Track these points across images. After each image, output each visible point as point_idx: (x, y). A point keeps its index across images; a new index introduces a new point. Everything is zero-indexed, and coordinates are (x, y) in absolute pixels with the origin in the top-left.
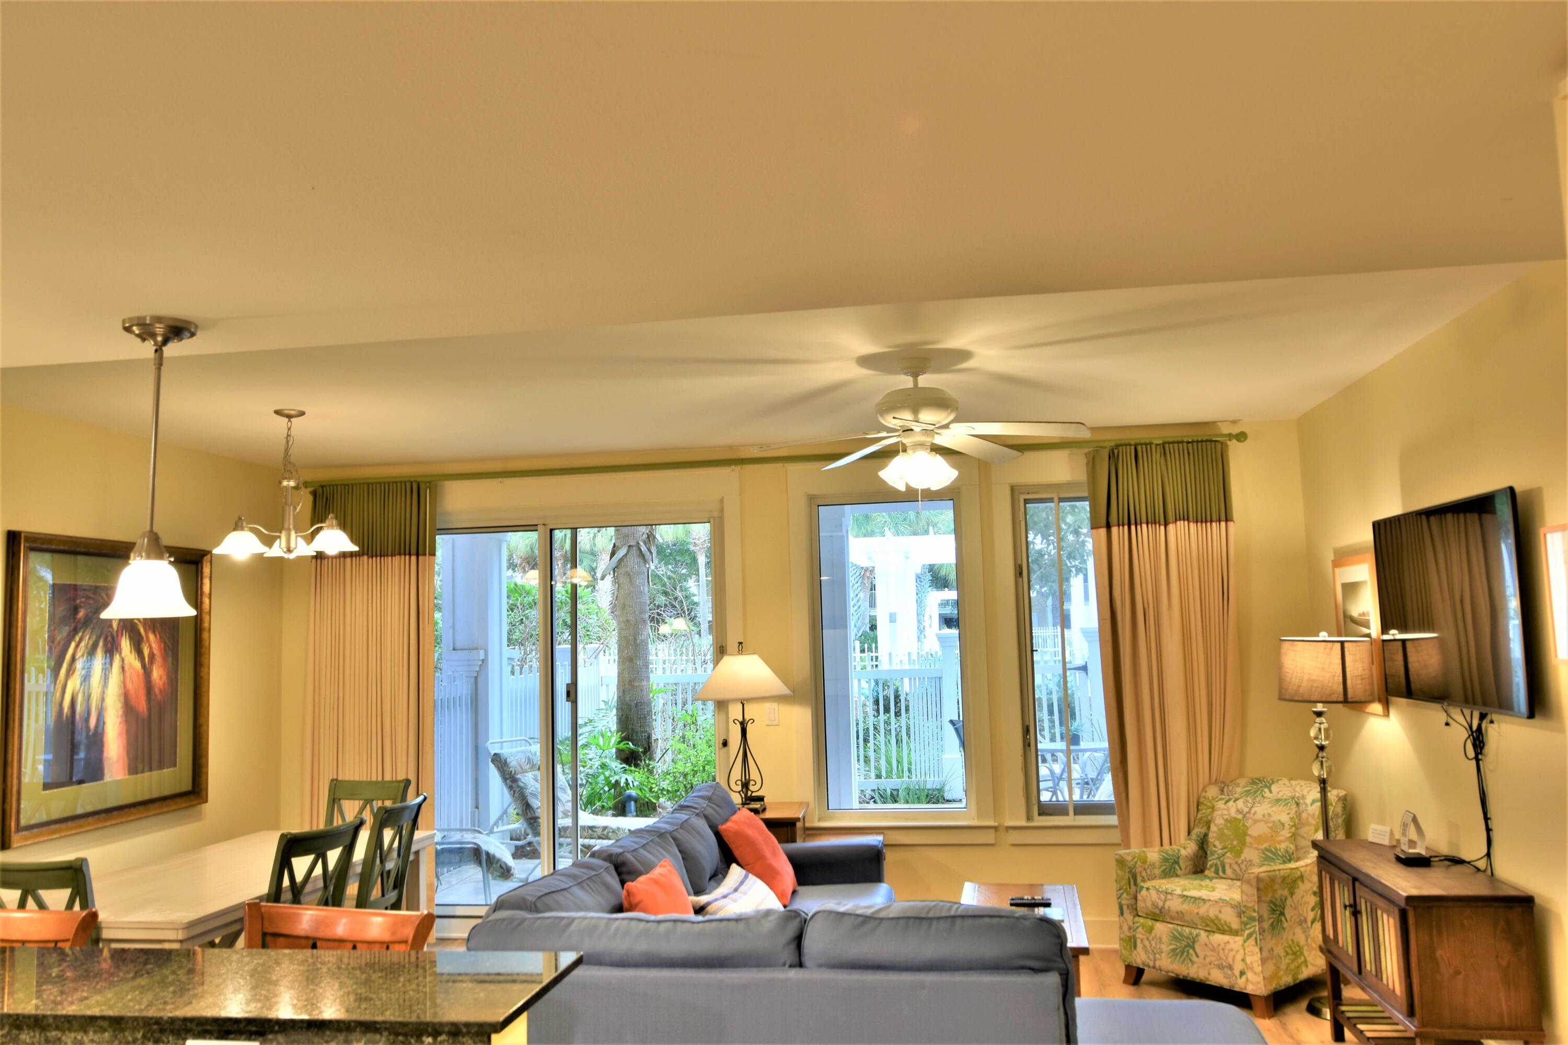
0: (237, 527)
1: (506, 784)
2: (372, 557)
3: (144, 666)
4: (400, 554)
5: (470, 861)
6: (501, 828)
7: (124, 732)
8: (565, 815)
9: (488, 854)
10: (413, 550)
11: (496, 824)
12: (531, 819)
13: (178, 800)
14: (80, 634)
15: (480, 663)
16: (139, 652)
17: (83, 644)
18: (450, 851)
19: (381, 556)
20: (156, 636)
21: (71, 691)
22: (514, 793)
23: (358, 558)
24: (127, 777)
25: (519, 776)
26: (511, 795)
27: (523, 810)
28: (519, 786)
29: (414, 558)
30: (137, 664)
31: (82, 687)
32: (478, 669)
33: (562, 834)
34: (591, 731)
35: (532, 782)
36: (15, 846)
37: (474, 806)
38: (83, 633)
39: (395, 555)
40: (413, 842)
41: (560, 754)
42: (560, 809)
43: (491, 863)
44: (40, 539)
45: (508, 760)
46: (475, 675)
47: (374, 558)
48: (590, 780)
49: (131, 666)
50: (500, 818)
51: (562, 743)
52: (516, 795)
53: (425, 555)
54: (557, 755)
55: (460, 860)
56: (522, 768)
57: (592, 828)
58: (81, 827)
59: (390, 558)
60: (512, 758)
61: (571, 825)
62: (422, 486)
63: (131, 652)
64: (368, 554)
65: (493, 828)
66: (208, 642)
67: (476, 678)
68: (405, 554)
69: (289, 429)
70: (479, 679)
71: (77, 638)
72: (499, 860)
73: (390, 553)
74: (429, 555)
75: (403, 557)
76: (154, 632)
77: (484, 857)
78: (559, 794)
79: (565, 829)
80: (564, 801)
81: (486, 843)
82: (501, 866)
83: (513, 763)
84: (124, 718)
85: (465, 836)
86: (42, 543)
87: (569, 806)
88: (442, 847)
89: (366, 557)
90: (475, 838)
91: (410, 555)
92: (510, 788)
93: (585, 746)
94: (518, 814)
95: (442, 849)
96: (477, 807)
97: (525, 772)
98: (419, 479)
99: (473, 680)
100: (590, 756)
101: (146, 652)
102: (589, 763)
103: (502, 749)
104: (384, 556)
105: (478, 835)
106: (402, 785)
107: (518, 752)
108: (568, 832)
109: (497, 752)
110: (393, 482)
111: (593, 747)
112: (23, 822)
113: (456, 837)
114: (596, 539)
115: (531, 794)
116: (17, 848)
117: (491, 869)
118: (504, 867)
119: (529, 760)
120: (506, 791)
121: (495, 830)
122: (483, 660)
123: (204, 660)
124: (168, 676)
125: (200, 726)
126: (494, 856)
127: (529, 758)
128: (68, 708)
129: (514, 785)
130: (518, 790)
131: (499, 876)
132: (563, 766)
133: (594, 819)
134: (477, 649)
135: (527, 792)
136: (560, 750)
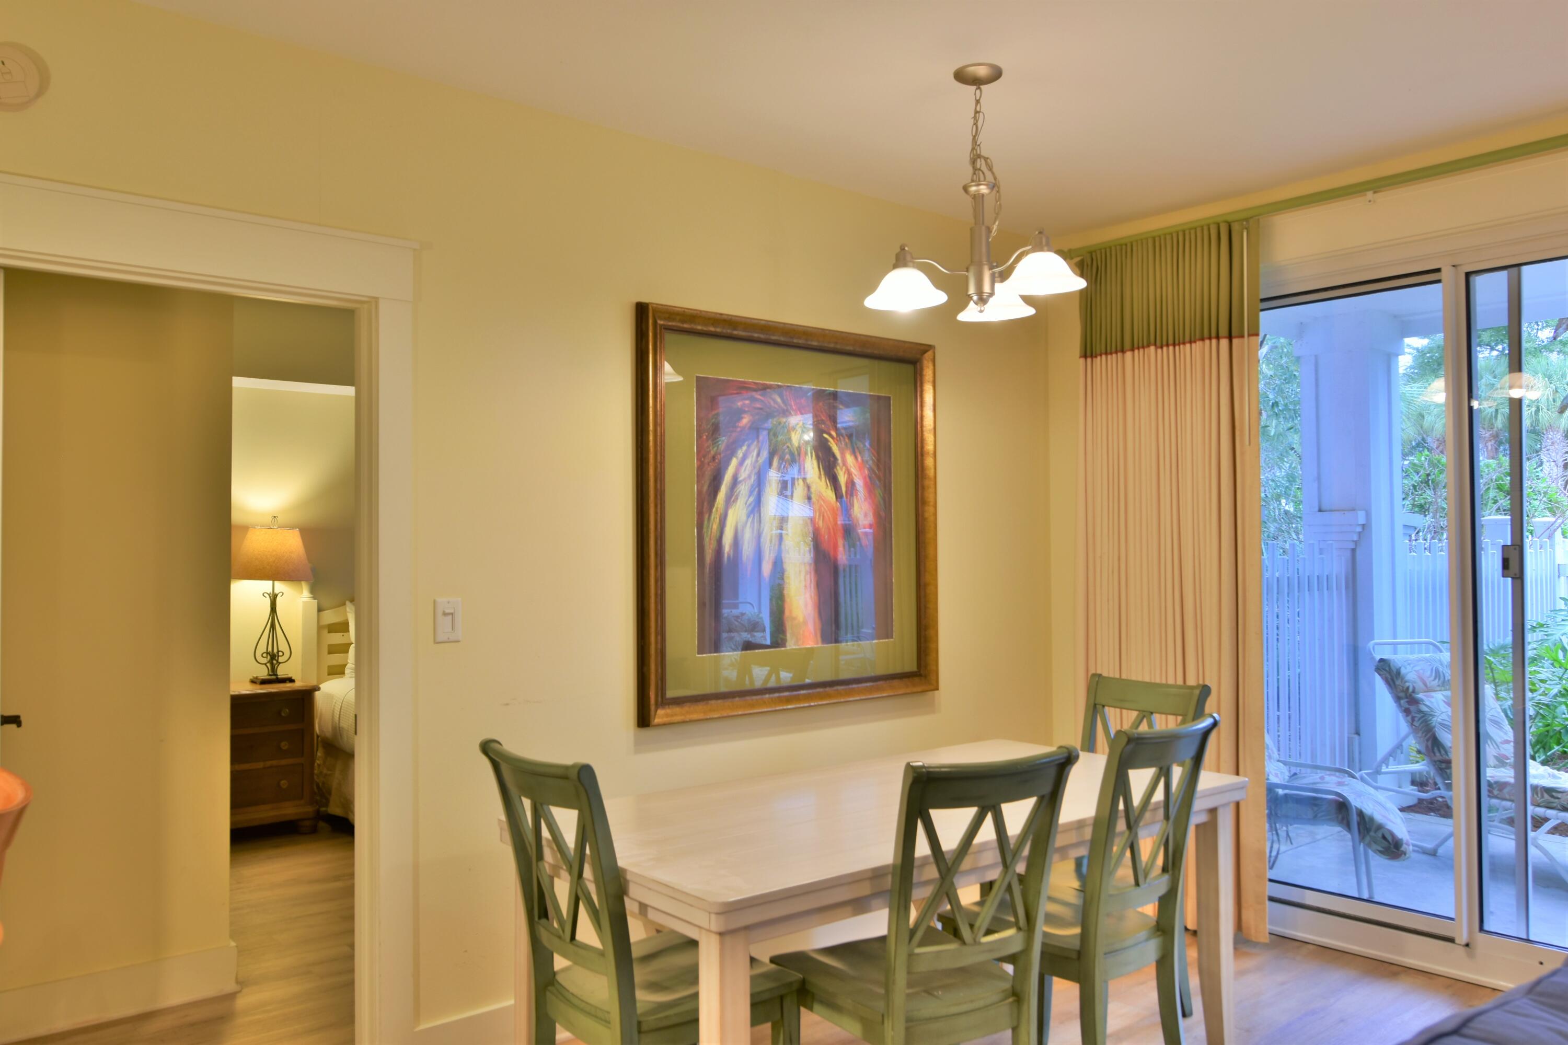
0: (900, 261)
1: (1400, 706)
2: (1162, 347)
3: (838, 496)
4: (1203, 339)
5: (1331, 820)
6: (1392, 768)
7: (813, 585)
8: (1501, 761)
9: (1361, 814)
10: (1224, 330)
11: (1385, 761)
12: (1441, 762)
13: (896, 682)
14: (744, 448)
15: (1359, 529)
16: (833, 480)
17: (748, 462)
18: (1299, 800)
19: (1174, 345)
20: (856, 458)
21: (734, 525)
22: (1413, 719)
23: (1141, 350)
24: (820, 645)
25: (1420, 696)
26: (1407, 722)
27: (1427, 747)
28: (1420, 711)
29: (1224, 343)
30: (830, 495)
31: (750, 520)
32: (1355, 538)
33: (1496, 792)
34: (1543, 641)
35: (1444, 708)
36: (657, 721)
37: (1353, 731)
38: (749, 446)
39: (1195, 342)
40: (1197, 795)
41: (1492, 670)
42: (1489, 752)
43: (1368, 830)
44: (678, 314)
45: (1403, 671)
46: (1353, 547)
47: (1165, 349)
48: (1541, 711)
49: (821, 497)
50: (1392, 754)
51: (1494, 652)
52: (1416, 724)
53: (1243, 336)
54: (1484, 672)
55: (1315, 817)
56: (1425, 684)
57: (1549, 791)
58: (752, 706)
59: (1188, 346)
60: (1409, 668)
61: (1512, 780)
62: (1236, 228)
63: (820, 478)
64: (1155, 344)
65: (1380, 766)
66: (932, 471)
67: (1353, 551)
68: (1210, 338)
69: (978, 102)
70: (1358, 552)
71: (740, 453)
72: (1380, 827)
73: (1187, 339)
74: (1249, 335)
75: (1207, 342)
76: (854, 453)
77: (1355, 819)
78: (1488, 727)
79: (1502, 785)
80: (1498, 740)
81: (1359, 795)
82: (1384, 837)
83: (1410, 675)
84: (812, 566)
85: (1327, 778)
86: (683, 322)
87: (1509, 750)
88: (1287, 791)
89: (1152, 348)
90: (1340, 784)
91: (1218, 338)
92: (1407, 712)
93: (1534, 660)
94: (1419, 752)
95: (1286, 795)
96: (1358, 733)
97: (1428, 690)
98: (1230, 219)
99: (1349, 554)
100: (1542, 676)
101: (842, 479)
102: (1542, 688)
103: (1395, 652)
104: (1179, 345)
105: (1348, 779)
106: (1197, 692)
107: (1419, 660)
108: (1506, 791)
109: (1384, 657)
110: (1190, 229)
111: (1547, 664)
112: (670, 694)
113: (1311, 778)
114: (1540, 414)
115: (1441, 724)
116: (659, 725)
117: (1368, 839)
118: (1389, 838)
119: (1438, 674)
120: (1401, 717)
121: (1384, 769)
122: (1363, 525)
123: (929, 496)
124: (877, 515)
125: (926, 585)
126: (1372, 819)
127: (1437, 671)
128: (730, 547)
129: (1413, 708)
130: (1419, 716)
131: (1380, 852)
132: (1496, 686)
133: (1554, 776)
134: (1353, 510)
135: (1435, 721)
136: (1490, 663)
